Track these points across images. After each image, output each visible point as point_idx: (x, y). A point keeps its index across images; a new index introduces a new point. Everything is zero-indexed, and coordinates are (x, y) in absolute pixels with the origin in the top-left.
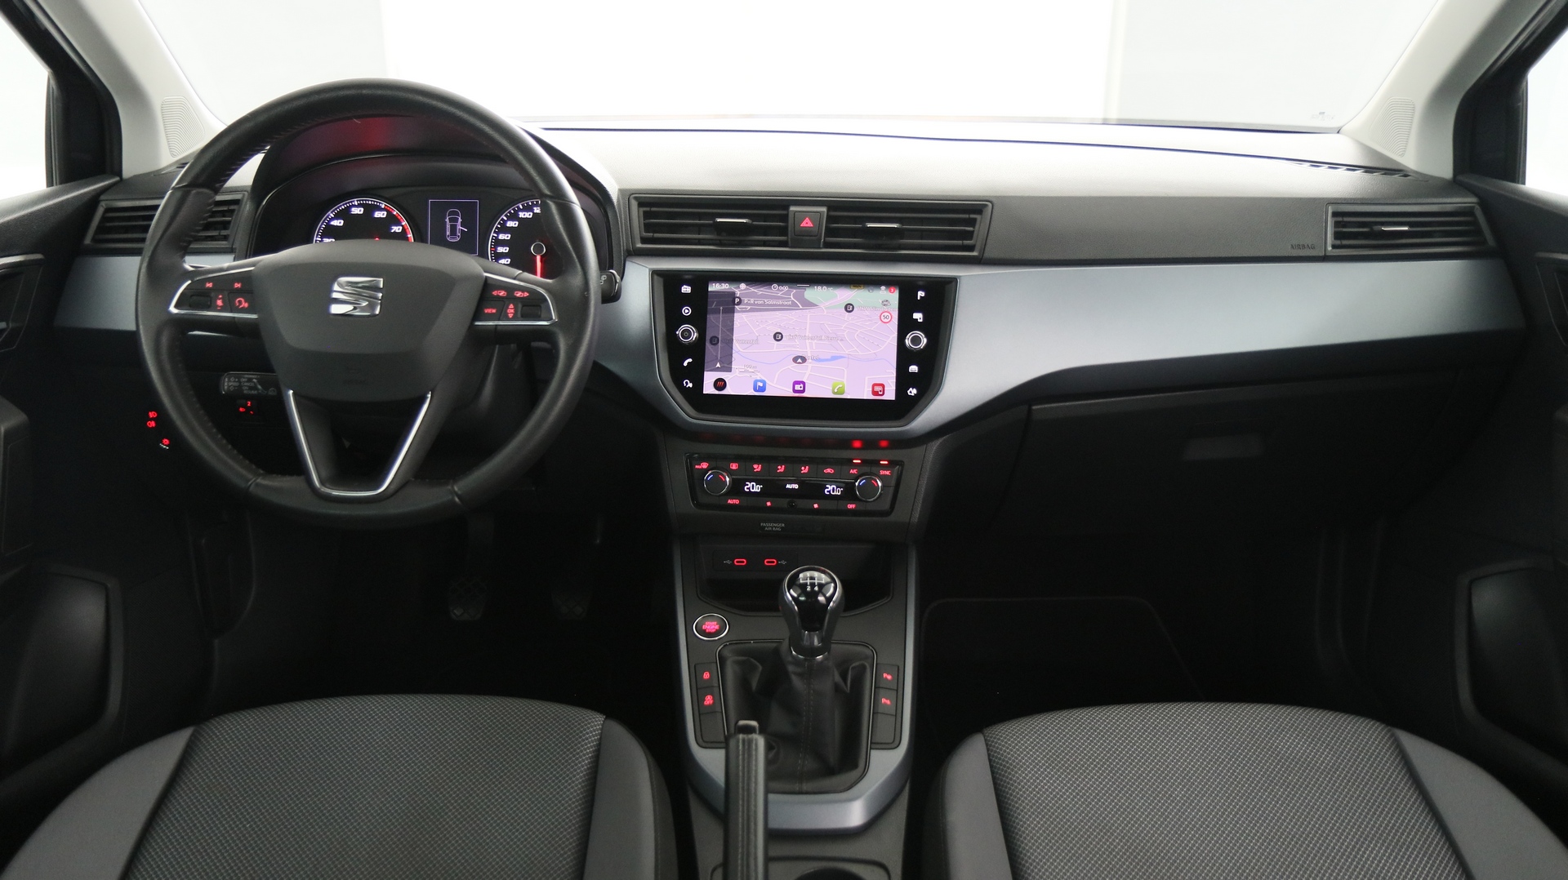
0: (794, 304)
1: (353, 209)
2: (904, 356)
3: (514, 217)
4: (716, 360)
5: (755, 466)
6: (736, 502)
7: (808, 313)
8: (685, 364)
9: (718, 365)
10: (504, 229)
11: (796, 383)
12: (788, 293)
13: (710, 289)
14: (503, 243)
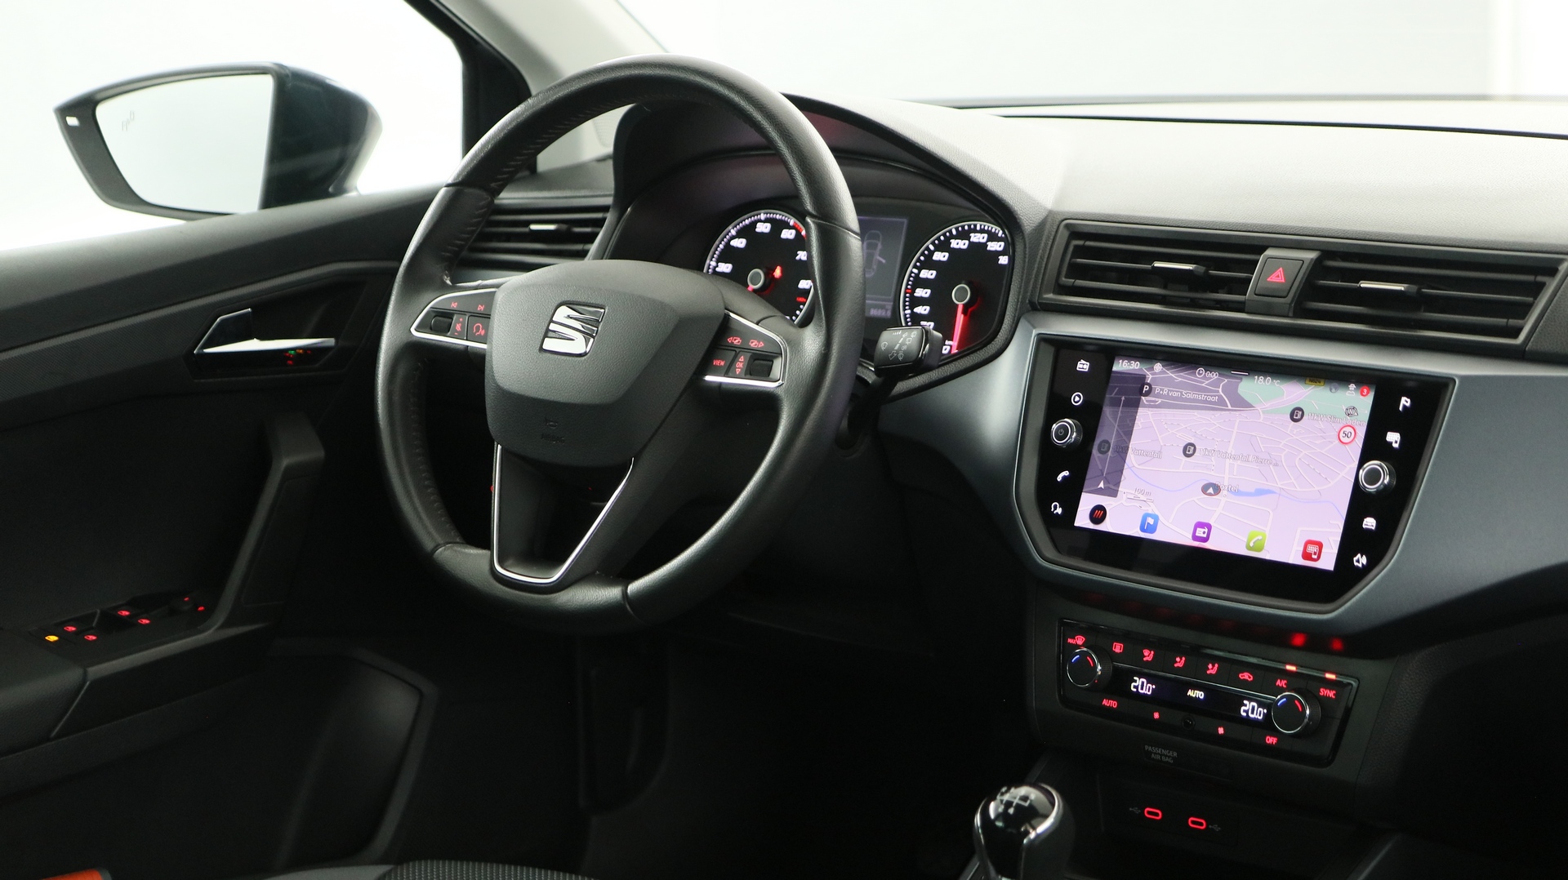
0: (1221, 402)
1: (759, 225)
2: (1360, 502)
3: (943, 246)
4: (1100, 476)
5: (1146, 652)
6: (1113, 704)
7: (1238, 417)
8: (1059, 478)
9: (1102, 485)
10: (929, 263)
11: (1200, 525)
12: (1216, 384)
13: (1115, 368)
14: (924, 284)
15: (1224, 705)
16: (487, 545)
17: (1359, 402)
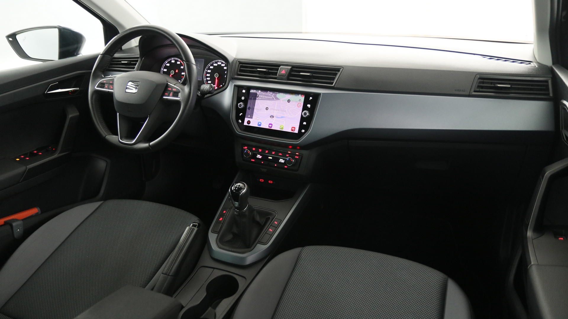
0: (273, 98)
1: (172, 61)
2: (302, 119)
3: (212, 65)
4: (249, 114)
5: (260, 150)
6: (254, 160)
7: (277, 102)
8: (240, 115)
9: (249, 116)
10: (209, 69)
11: (270, 124)
12: (272, 95)
13: (250, 92)
14: (209, 73)
15: (276, 160)
16: (117, 135)
17: (302, 98)
